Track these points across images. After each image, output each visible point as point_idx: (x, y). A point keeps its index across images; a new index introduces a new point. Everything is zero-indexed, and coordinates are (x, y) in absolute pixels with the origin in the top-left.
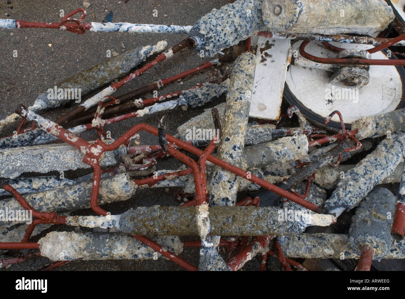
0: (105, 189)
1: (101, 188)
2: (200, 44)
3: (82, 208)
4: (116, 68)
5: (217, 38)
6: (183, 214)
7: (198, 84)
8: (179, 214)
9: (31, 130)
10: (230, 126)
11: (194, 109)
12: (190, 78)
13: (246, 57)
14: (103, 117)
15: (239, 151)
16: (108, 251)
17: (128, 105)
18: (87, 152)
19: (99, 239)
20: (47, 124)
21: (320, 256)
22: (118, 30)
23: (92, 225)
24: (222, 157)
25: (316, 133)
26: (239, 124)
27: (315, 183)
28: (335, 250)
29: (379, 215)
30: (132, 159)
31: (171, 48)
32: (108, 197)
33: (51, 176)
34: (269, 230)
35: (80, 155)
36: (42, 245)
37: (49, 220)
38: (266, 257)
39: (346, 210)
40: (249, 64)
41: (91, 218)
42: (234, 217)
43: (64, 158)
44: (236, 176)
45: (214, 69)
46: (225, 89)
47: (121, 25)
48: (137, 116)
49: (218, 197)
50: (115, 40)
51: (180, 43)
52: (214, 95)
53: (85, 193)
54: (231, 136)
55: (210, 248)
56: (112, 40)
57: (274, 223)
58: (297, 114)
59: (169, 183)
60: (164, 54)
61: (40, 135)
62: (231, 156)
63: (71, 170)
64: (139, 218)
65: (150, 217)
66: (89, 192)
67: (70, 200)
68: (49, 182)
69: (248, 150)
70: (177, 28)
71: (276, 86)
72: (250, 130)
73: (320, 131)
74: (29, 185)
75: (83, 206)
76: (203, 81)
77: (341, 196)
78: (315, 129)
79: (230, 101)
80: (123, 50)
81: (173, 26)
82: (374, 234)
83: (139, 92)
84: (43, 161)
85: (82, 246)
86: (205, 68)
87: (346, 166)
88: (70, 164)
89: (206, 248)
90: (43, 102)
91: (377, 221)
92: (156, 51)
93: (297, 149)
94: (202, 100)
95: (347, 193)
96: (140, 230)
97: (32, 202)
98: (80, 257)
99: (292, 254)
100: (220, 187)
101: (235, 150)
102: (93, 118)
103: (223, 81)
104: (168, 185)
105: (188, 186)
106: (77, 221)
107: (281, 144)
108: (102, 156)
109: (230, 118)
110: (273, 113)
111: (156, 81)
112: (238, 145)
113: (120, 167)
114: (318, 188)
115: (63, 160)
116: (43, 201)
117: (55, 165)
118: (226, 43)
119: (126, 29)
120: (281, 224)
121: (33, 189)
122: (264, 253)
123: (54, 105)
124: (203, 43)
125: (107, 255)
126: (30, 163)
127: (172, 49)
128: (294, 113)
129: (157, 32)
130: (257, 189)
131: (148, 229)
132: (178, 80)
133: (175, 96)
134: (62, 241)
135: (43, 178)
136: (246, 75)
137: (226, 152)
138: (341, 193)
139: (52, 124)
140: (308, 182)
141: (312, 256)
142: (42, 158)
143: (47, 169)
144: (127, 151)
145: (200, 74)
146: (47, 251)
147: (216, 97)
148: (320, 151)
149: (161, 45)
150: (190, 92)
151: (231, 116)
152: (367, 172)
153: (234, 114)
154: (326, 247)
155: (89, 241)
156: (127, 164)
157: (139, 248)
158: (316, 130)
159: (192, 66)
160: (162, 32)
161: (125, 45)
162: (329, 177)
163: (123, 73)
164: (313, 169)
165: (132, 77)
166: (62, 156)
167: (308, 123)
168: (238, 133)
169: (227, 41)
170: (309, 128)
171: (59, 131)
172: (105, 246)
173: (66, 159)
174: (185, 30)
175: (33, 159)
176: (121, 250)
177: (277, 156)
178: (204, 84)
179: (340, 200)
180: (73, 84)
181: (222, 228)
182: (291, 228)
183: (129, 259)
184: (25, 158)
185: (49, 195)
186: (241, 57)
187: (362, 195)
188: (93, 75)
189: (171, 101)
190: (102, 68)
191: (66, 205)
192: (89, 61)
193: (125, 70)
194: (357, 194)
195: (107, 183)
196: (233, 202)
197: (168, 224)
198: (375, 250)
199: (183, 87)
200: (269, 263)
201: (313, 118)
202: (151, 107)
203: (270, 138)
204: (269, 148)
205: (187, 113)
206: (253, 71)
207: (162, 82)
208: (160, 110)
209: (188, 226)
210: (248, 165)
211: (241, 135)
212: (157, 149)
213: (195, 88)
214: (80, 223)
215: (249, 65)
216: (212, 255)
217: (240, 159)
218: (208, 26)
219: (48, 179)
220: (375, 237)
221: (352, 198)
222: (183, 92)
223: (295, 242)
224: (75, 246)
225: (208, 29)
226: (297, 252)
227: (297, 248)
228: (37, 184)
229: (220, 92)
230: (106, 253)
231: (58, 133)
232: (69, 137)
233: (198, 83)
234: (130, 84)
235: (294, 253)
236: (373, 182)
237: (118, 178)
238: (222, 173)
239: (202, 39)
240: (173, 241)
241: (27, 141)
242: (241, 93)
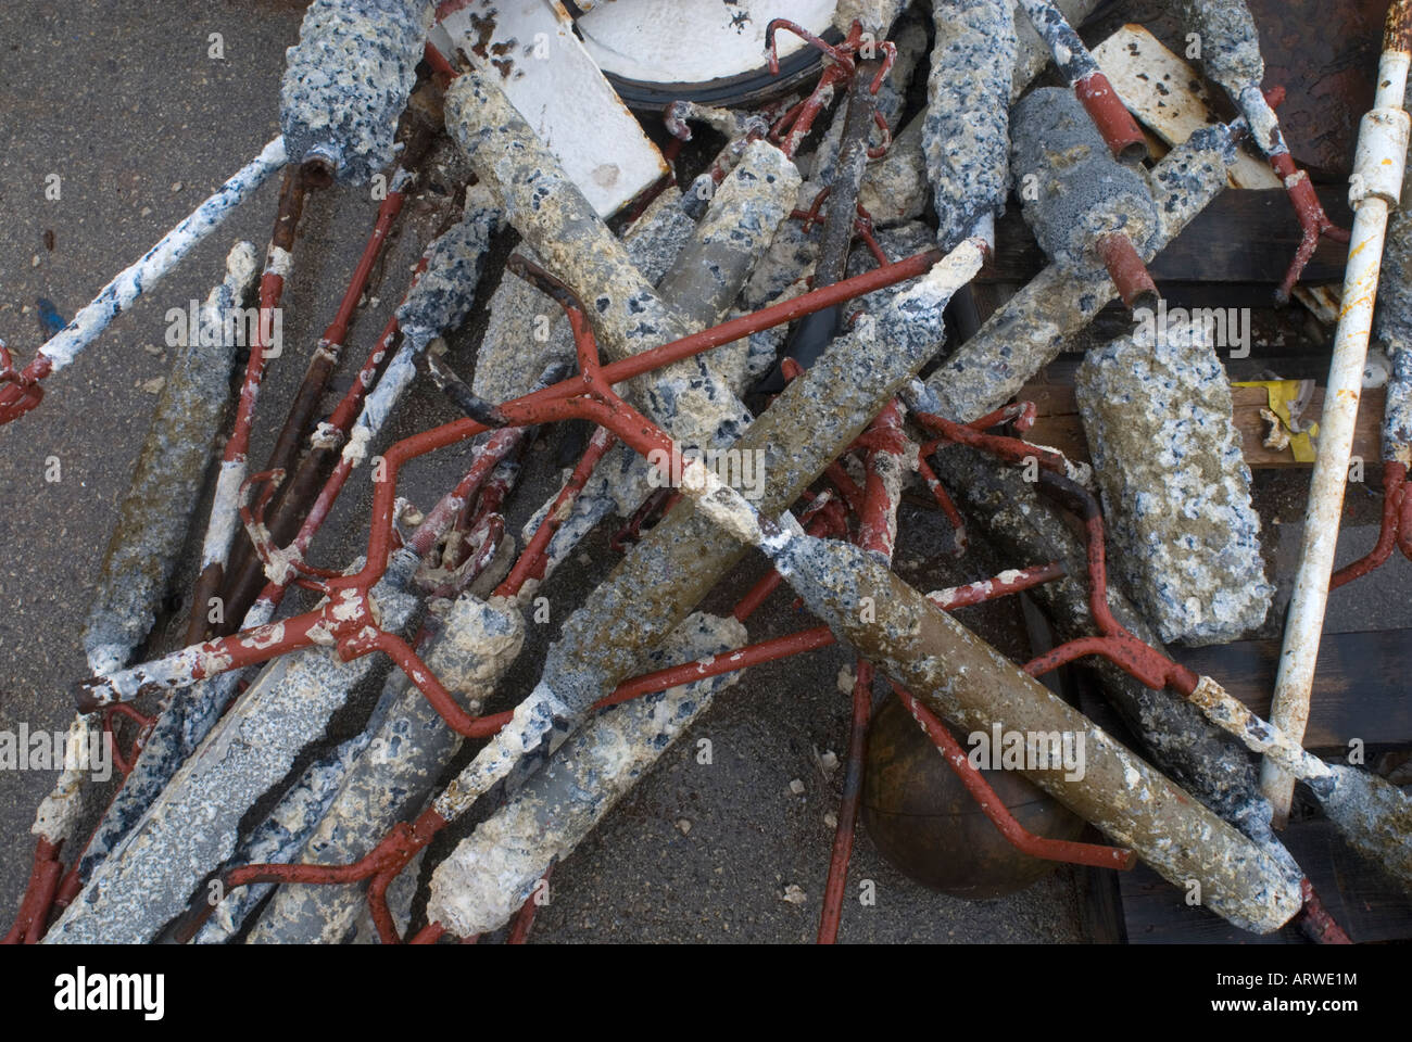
0: (452, 672)
1: (442, 675)
2: (338, 157)
3: (445, 760)
4: (192, 410)
5: (363, 106)
6: (666, 540)
7: (413, 268)
8: (661, 547)
9: (152, 728)
10: (578, 271)
11: (462, 330)
12: (382, 274)
13: (462, 95)
14: (281, 541)
15: (652, 303)
16: (594, 783)
17: (307, 464)
18: (333, 632)
19: (550, 781)
20: (177, 666)
21: (1037, 364)
22: (117, 307)
23: (505, 766)
24: (629, 351)
25: (779, 118)
26: (595, 249)
27: (880, 228)
28: (1055, 320)
29: (1066, 154)
30: (443, 567)
31: (271, 245)
32: (478, 681)
33: (307, 772)
34: (872, 391)
35: (323, 660)
36: (444, 916)
37: (403, 852)
38: (926, 468)
39: (997, 213)
40: (484, 101)
41: (487, 754)
42: (776, 437)
43: (295, 699)
44: (698, 359)
45: (414, 199)
46: (486, 219)
47: (113, 292)
48: (354, 465)
49: (706, 439)
50: (121, 357)
51: (280, 215)
52: (474, 254)
53: (419, 720)
54: (602, 291)
55: (791, 543)
56: (113, 362)
57: (869, 369)
58: (697, 115)
59: (573, 531)
60: (268, 274)
61: (183, 716)
62: (646, 330)
63: (335, 712)
64: (587, 642)
65: (608, 617)
66: (425, 711)
67: (402, 768)
68: (315, 789)
69: (669, 288)
70: (246, 176)
71: (589, 98)
72: (630, 246)
73: (784, 108)
74: (281, 837)
75: (442, 754)
76: (418, 251)
77: (957, 196)
78: (767, 113)
79: (525, 220)
80: (164, 360)
81: (232, 179)
82: (1092, 200)
83: (300, 413)
84: (258, 751)
85: (529, 831)
86: (391, 216)
87: (909, 127)
88: (322, 699)
89: (784, 551)
90: (110, 648)
91: (1076, 169)
92: (241, 285)
93: (768, 185)
94: (459, 290)
95: (963, 176)
96: (612, 663)
97: (324, 857)
98: (549, 856)
99: (976, 413)
100: (688, 415)
101: (642, 310)
102: (260, 566)
103: (462, 205)
104: (576, 535)
105: (621, 494)
106: (464, 789)
107: (727, 208)
108: (374, 608)
109: (562, 253)
110: (643, 163)
111: (311, 353)
112: (636, 293)
113: (433, 610)
114: (897, 232)
115: (298, 706)
116: (347, 832)
117: (291, 734)
118: (390, 100)
119: (134, 289)
120: (884, 356)
121: (298, 836)
122: (916, 464)
123: (142, 628)
124: (343, 145)
125: (601, 796)
126: (232, 785)
127: (276, 244)
128: (689, 122)
129: (208, 229)
130: (772, 359)
131: (629, 643)
132: (362, 302)
133: (390, 343)
134: (478, 862)
135: (292, 793)
136: (503, 130)
137: (628, 333)
138: (951, 188)
139: (192, 652)
140: (864, 241)
141: (1021, 378)
142: (247, 746)
143: (281, 759)
144: (413, 552)
145: (395, 241)
146: (468, 913)
147: (482, 254)
148: (825, 149)
149: (241, 261)
150: (414, 299)
151: (561, 248)
152: (963, 91)
153: (561, 237)
154: (1029, 330)
155: (534, 805)
156: (440, 586)
157: (652, 715)
158: (773, 114)
159: (359, 240)
160: (220, 218)
161: (156, 346)
162: (897, 181)
163: (223, 407)
164: (846, 205)
165: (250, 394)
166: (285, 700)
167: (740, 112)
168: (610, 269)
169: (388, 92)
170: (754, 121)
171: (223, 650)
172: (576, 782)
173: (300, 697)
174: (267, 164)
175: (230, 766)
176: (619, 756)
177: (743, 242)
178: (427, 252)
179: (963, 204)
180: (135, 538)
181: (776, 486)
182: (911, 343)
183: (655, 759)
184: (212, 784)
185: (347, 805)
186: (452, 103)
187: (998, 149)
188: (157, 477)
189: (395, 360)
190: (162, 439)
191: (405, 787)
192: (111, 460)
193: (219, 395)
194: (986, 159)
195: (443, 656)
196: (746, 419)
197: (660, 591)
198: (1125, 231)
199: (386, 308)
200: (946, 477)
201: (739, 92)
202: (363, 415)
203: (691, 223)
204: (708, 241)
205: (455, 353)
206: (509, 110)
207: (328, 341)
208: (389, 404)
209: (703, 552)
210: (700, 320)
211: (620, 267)
212: (473, 484)
213: (415, 281)
214: (473, 787)
215: (488, 105)
216: (810, 552)
217: (671, 317)
218: (315, 97)
219: (306, 782)
220: (1101, 204)
221: (984, 177)
222: (399, 313)
223: (958, 384)
224: (515, 846)
225: (322, 104)
226: (981, 398)
227: (973, 389)
228: (292, 817)
229: (480, 235)
230: (594, 794)
231: (226, 656)
232: (259, 641)
233: (411, 264)
234: (259, 418)
235: (979, 407)
236: (993, 100)
237: (456, 621)
238: (661, 382)
239: (333, 140)
240: (706, 631)
241: (172, 758)
242: (530, 181)
